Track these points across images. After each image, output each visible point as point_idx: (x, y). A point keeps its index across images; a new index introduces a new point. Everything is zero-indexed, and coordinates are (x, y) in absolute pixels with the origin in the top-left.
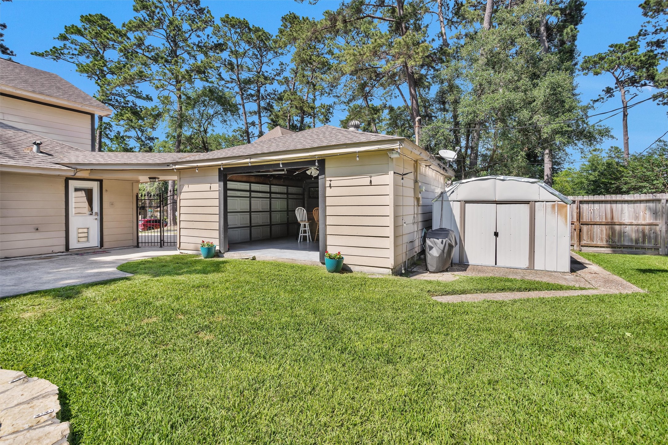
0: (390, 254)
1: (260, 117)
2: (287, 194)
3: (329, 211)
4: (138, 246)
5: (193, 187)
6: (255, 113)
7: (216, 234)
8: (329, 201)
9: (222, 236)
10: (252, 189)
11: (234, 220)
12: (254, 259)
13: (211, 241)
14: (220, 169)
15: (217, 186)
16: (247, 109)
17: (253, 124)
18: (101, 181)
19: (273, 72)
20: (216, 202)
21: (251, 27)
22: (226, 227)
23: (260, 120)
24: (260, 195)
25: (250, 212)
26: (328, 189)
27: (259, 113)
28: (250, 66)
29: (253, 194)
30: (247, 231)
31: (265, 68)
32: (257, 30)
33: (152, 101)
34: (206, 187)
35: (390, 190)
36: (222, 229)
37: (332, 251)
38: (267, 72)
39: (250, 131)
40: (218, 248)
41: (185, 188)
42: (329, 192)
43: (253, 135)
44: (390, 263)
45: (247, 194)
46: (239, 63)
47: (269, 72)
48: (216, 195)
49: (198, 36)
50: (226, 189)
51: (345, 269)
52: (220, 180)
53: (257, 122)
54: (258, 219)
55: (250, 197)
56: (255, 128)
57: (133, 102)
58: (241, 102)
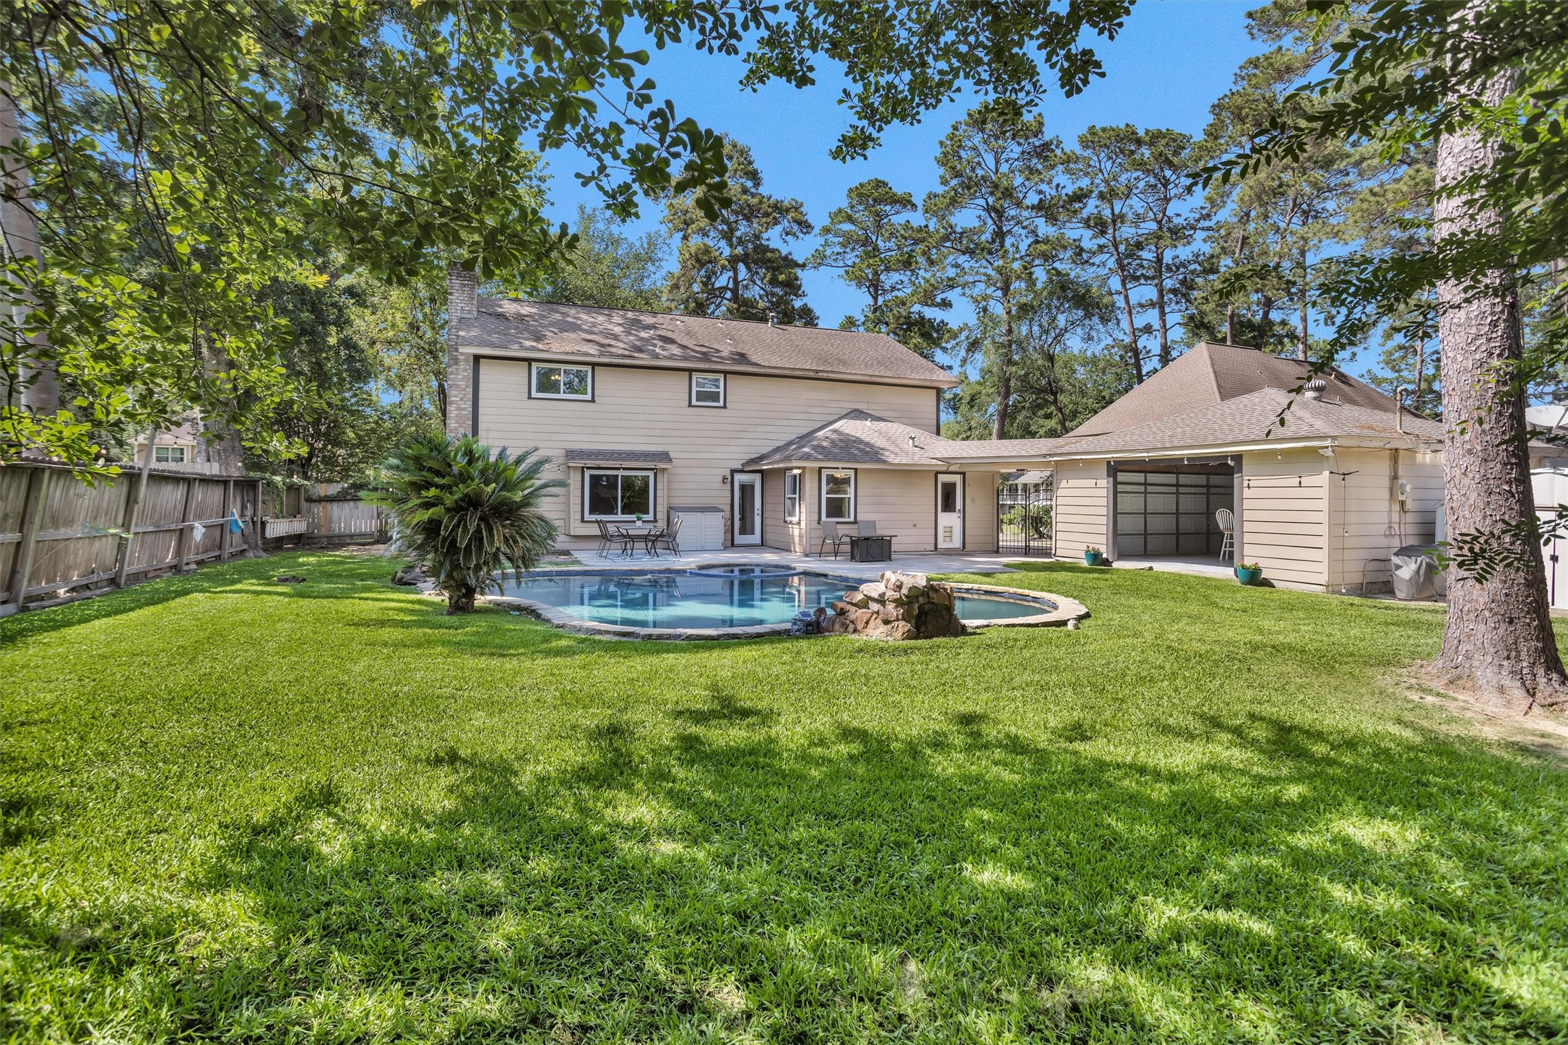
0: (1324, 568)
1: (1163, 314)
2: (1208, 486)
3: (1247, 516)
4: (997, 552)
5: (1072, 483)
6: (1152, 305)
7: (1103, 539)
8: (1247, 504)
9: (1111, 541)
10: (1149, 481)
11: (1126, 524)
12: (1151, 568)
13: (1096, 547)
14: (1109, 463)
15: (1105, 483)
16: (1133, 301)
17: (1148, 329)
18: (964, 474)
19: (1192, 215)
20: (1104, 502)
21: (1141, 133)
22: (1116, 534)
23: (1164, 321)
24: (1161, 489)
25: (1145, 513)
26: (1246, 490)
27: (1160, 305)
28: (1141, 211)
29: (1150, 489)
30: (1141, 539)
31: (1172, 209)
32: (1155, 137)
33: (951, 306)
34: (1091, 483)
35: (1324, 493)
36: (1111, 534)
37: (1249, 562)
38: (1178, 215)
39: (1140, 344)
40: (1105, 556)
41: (1064, 484)
42: (1247, 493)
43: (1148, 352)
44: (1323, 579)
45: (1142, 488)
46: (1117, 212)
47: (1184, 217)
48: (1104, 492)
49: (1040, 192)
50: (1116, 483)
51: (1266, 583)
52: (1108, 476)
53: (1156, 324)
54: (1156, 524)
55: (1145, 493)
56: (1152, 337)
57: (919, 313)
58: (1120, 288)
